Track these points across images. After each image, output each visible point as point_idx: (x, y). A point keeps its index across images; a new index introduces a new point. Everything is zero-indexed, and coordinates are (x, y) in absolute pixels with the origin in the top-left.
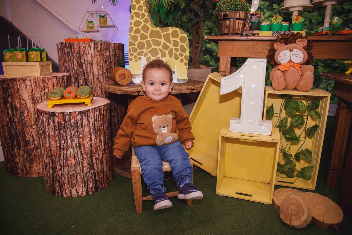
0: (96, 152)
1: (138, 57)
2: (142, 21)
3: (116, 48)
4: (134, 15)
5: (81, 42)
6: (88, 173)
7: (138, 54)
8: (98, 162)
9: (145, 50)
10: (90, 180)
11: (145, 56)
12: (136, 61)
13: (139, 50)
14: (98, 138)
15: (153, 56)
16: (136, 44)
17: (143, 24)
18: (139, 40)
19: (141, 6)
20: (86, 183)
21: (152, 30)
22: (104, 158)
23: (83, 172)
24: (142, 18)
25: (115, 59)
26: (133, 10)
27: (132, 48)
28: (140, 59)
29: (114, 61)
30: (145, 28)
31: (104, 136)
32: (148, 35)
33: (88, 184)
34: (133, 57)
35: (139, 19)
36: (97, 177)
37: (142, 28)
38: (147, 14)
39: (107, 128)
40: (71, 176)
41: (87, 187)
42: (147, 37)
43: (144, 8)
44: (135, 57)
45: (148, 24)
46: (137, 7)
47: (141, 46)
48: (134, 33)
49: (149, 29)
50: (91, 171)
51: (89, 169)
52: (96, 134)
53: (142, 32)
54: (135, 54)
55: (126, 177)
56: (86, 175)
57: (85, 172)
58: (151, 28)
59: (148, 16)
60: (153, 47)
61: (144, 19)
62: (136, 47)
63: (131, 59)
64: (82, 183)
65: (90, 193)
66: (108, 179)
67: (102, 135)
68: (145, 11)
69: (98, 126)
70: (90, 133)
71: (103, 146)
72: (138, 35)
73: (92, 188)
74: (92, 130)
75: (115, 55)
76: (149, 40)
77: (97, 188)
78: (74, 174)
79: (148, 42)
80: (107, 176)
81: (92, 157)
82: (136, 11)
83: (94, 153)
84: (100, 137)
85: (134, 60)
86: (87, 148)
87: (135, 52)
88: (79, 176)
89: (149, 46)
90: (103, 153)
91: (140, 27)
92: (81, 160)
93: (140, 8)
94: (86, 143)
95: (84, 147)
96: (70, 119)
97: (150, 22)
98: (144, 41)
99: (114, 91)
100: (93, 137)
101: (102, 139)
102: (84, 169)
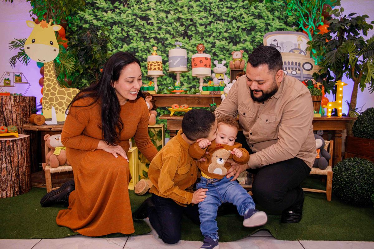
0: (21, 167)
1: (49, 107)
2: (52, 84)
3: (31, 100)
4: (47, 80)
5: (4, 96)
6: (15, 181)
7: (50, 105)
8: (22, 173)
9: (54, 103)
10: (16, 186)
11: (54, 106)
12: (48, 110)
13: (50, 103)
14: (23, 158)
15: (59, 106)
16: (48, 98)
17: (53, 86)
18: (50, 96)
19: (51, 74)
20: (13, 188)
21: (59, 90)
22: (26, 172)
23: (12, 180)
24: (52, 82)
25: (30, 108)
26: (46, 77)
27: (45, 101)
28: (50, 108)
29: (29, 110)
30: (54, 89)
31: (27, 157)
32: (56, 93)
33: (14, 189)
34: (45, 107)
35: (50, 83)
36: (21, 184)
37: (52, 88)
38: (55, 80)
39: (28, 152)
40: (3, 182)
41: (14, 191)
42: (55, 94)
43: (54, 76)
44: (47, 107)
45: (57, 86)
46: (48, 75)
47: (51, 100)
48: (47, 91)
49: (56, 89)
50: (17, 180)
51: (16, 178)
52: (22, 155)
53: (52, 91)
54: (47, 105)
55: (41, 187)
56: (14, 182)
57: (13, 180)
58: (58, 89)
59: (57, 81)
60: (60, 100)
61: (53, 83)
62: (48, 100)
63: (44, 109)
64: (11, 188)
65: (16, 195)
66: (28, 188)
67: (25, 156)
68: (54, 78)
69: (23, 150)
70: (18, 154)
71: (26, 164)
72: (49, 93)
73: (17, 192)
74: (19, 152)
75: (30, 105)
76: (57, 96)
77: (21, 192)
78: (5, 181)
79: (56, 98)
80: (27, 184)
81: (18, 170)
82: (48, 77)
83: (20, 168)
84: (24, 157)
85: (46, 109)
86: (16, 164)
87: (47, 104)
88: (9, 183)
89: (57, 100)
90: (25, 169)
91: (50, 88)
92: (11, 171)
93: (51, 76)
94: (15, 160)
95: (14, 163)
96: (5, 145)
97: (57, 85)
98: (54, 97)
99: (33, 129)
100: (20, 156)
101: (25, 159)
102: (13, 178)
